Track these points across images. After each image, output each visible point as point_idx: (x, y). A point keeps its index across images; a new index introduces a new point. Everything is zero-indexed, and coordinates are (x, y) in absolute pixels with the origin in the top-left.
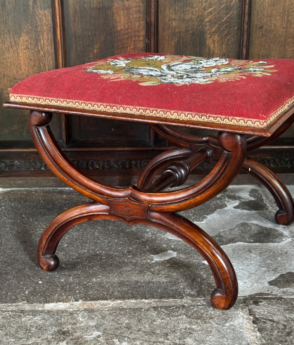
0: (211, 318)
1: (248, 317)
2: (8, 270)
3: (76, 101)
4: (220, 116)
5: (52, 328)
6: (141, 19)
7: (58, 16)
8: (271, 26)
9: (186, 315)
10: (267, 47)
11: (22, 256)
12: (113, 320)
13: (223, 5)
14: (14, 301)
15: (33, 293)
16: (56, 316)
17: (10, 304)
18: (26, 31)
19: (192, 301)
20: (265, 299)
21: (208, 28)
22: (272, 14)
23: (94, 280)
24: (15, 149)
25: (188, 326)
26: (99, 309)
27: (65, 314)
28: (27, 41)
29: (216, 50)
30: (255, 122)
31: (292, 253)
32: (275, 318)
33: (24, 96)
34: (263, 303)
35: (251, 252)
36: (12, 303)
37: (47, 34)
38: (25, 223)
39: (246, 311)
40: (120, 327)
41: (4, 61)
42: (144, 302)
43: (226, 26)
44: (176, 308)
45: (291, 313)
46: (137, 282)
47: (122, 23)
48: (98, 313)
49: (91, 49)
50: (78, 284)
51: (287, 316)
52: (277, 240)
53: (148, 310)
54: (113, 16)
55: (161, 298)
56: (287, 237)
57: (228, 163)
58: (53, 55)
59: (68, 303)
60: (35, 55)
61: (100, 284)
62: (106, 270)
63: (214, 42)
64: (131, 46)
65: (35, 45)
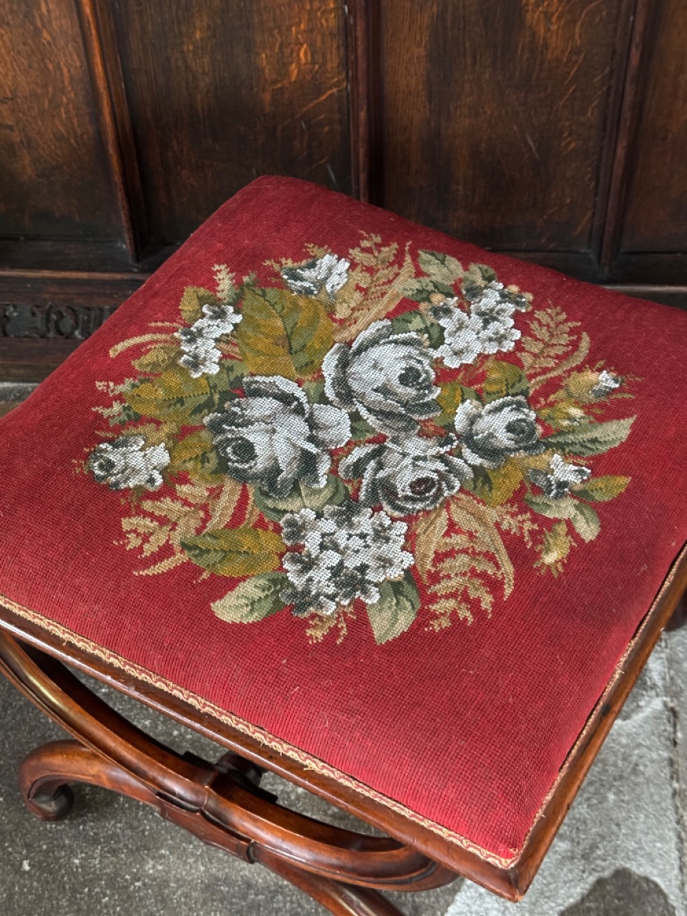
23: (150, 866)
31: (649, 771)
49: (184, 28)
50: (110, 882)
56: (653, 693)
58: (80, 40)
60: (30, 41)
61: (160, 888)
63: (547, 16)
64: (300, 23)
65: (26, 16)
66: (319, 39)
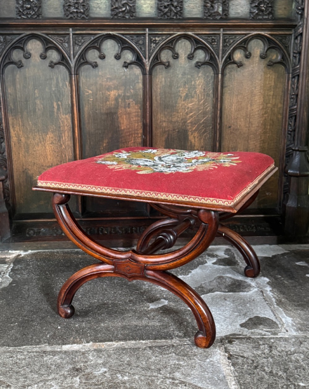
0: (195, 355)
1: (224, 354)
2: (34, 318)
3: (89, 186)
4: (198, 197)
5: (68, 365)
6: (139, 121)
7: (76, 120)
8: (237, 126)
9: (175, 353)
10: (234, 141)
11: (45, 306)
12: (117, 358)
13: (201, 111)
14: (38, 343)
15: (54, 337)
16: (71, 356)
17: (34, 346)
18: (52, 131)
19: (180, 341)
20: (237, 338)
21: (190, 127)
22: (237, 117)
23: (102, 325)
24: (42, 219)
25: (177, 363)
26: (106, 349)
27: (79, 354)
28: (52, 138)
29: (196, 144)
30: (225, 202)
31: (258, 300)
32: (245, 355)
33: (49, 182)
34: (235, 342)
35: (226, 300)
36: (36, 345)
37: (68, 133)
38: (48, 279)
39: (222, 349)
40: (123, 364)
41: (34, 153)
42: (141, 343)
43: (203, 126)
44: (167, 348)
45: (258, 350)
46: (137, 326)
47: (125, 124)
48: (105, 352)
49: (101, 143)
50: (89, 328)
51: (255, 352)
52: (246, 290)
53: (145, 349)
54: (118, 119)
55: (155, 339)
56: (254, 288)
57: (206, 232)
58: (72, 148)
59: (81, 345)
60: (58, 148)
61: (106, 328)
62: (112, 317)
63: (194, 137)
64: (132, 140)
65: (59, 141)
66: (136, 145)
